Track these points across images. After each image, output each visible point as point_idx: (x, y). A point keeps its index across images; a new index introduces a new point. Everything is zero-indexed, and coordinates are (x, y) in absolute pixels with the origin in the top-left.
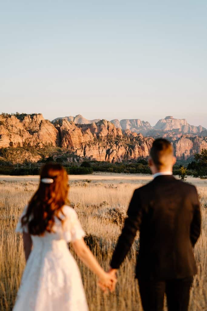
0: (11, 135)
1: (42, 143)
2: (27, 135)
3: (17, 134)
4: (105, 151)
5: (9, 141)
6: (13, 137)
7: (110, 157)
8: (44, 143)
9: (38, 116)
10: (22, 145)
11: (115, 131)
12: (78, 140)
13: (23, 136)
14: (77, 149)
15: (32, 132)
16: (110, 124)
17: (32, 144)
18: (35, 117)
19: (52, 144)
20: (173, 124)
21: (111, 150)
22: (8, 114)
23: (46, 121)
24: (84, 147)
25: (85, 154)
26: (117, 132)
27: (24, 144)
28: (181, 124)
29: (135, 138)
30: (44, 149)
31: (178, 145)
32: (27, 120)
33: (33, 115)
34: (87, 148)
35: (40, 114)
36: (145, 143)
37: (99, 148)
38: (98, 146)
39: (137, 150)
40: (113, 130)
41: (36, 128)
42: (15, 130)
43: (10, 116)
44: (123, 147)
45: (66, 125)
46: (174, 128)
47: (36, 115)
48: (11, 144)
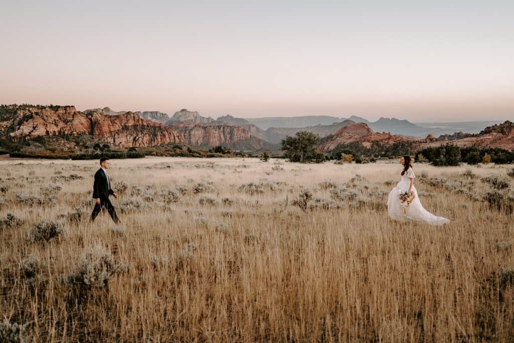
0: (47, 125)
1: (76, 131)
2: (61, 124)
3: (53, 123)
4: (132, 138)
5: (45, 131)
6: (48, 126)
7: (137, 144)
8: (77, 131)
9: (71, 108)
10: (57, 134)
11: (140, 122)
12: (108, 129)
13: (58, 126)
14: (107, 136)
15: (66, 122)
16: (136, 116)
17: (66, 133)
18: (68, 109)
19: (85, 132)
20: (187, 115)
21: (137, 137)
22: (43, 105)
23: (79, 112)
24: (113, 135)
25: (114, 141)
26: (142, 122)
27: (60, 132)
28: (193, 116)
29: (158, 127)
30: (78, 137)
31: (192, 133)
32: (61, 111)
33: (66, 107)
34: (116, 136)
35: (72, 106)
36: (166, 131)
37: (127, 136)
38: (126, 134)
39: (159, 137)
40: (138, 121)
41: (69, 119)
42: (51, 120)
43: (44, 108)
44: (147, 135)
45: (96, 116)
46: (188, 119)
47: (69, 107)
48: (47, 132)
